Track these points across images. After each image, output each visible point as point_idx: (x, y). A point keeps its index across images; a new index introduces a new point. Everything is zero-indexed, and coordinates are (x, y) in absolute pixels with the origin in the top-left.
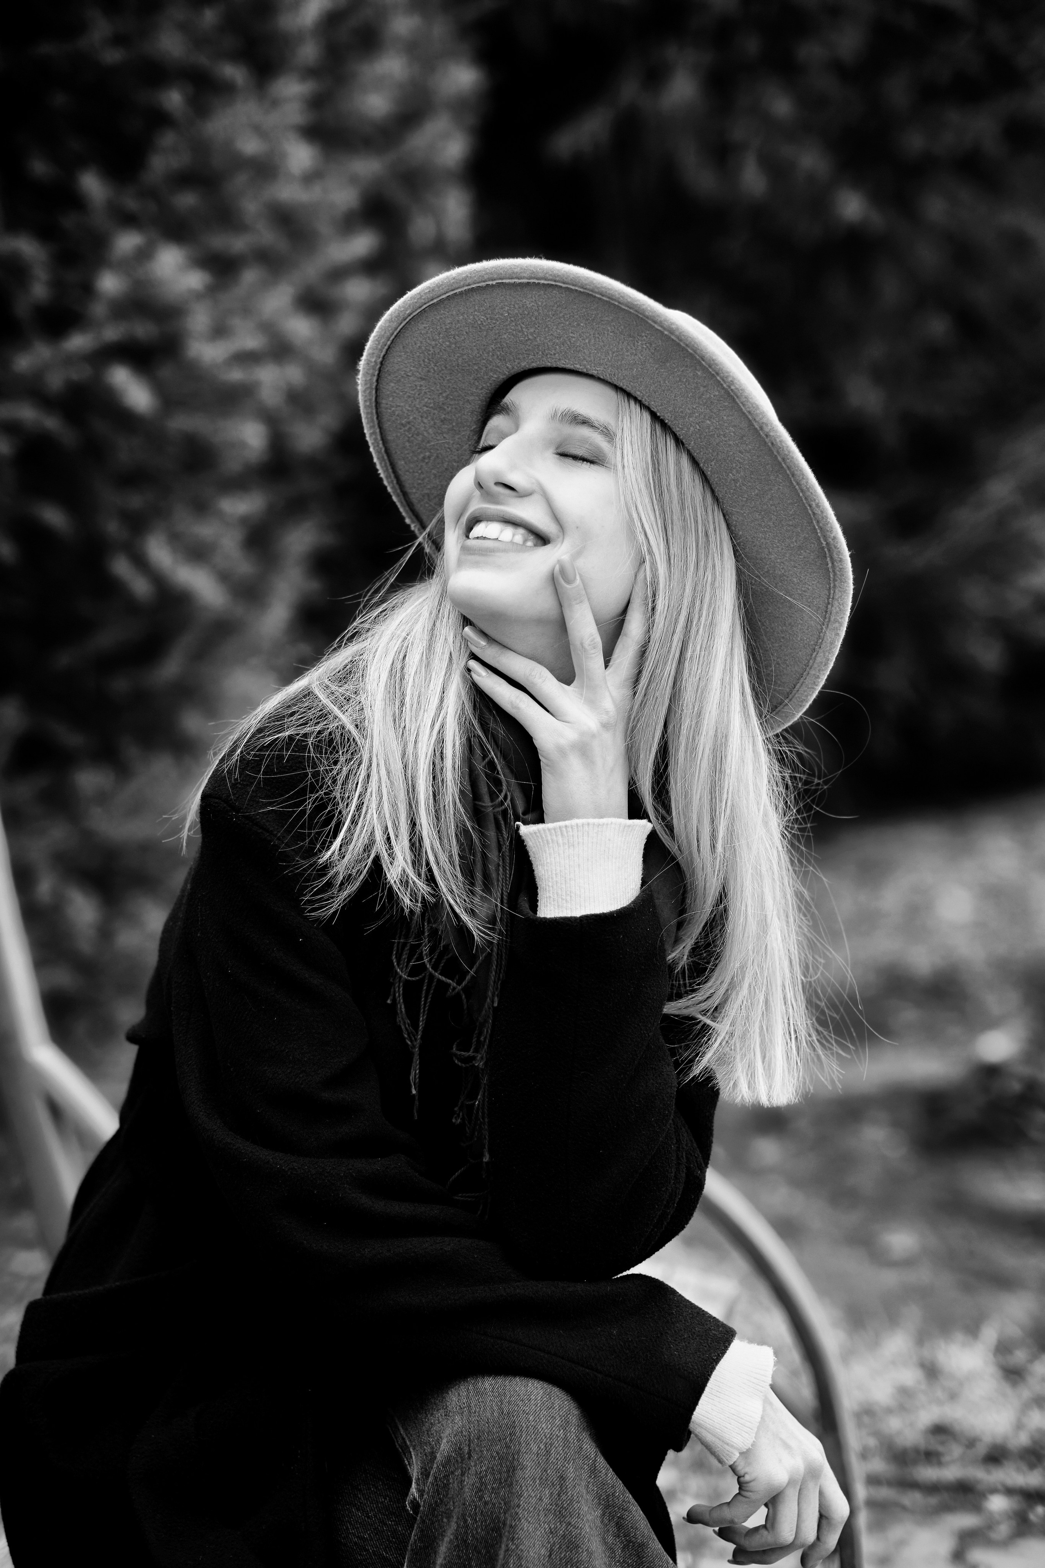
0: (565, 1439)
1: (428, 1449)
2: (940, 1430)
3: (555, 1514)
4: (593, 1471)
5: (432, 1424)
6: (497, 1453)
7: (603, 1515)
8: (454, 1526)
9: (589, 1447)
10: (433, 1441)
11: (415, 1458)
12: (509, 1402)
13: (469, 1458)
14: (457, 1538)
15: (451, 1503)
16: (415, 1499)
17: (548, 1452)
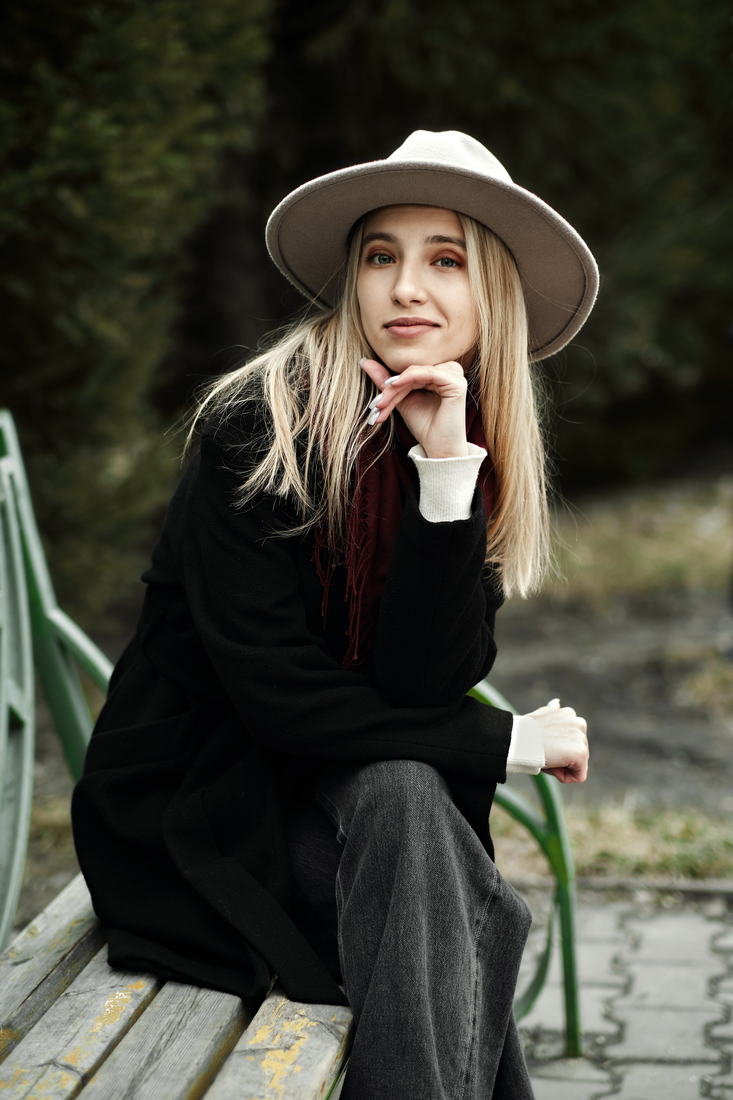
0: (432, 793)
1: (348, 806)
2: (605, 856)
3: (428, 836)
4: (449, 812)
5: (350, 791)
6: (393, 803)
7: (455, 837)
8: (369, 846)
9: (446, 799)
10: (351, 801)
11: (340, 812)
12: (398, 774)
13: (376, 808)
14: (371, 853)
15: (366, 834)
16: (342, 834)
17: (423, 801)
